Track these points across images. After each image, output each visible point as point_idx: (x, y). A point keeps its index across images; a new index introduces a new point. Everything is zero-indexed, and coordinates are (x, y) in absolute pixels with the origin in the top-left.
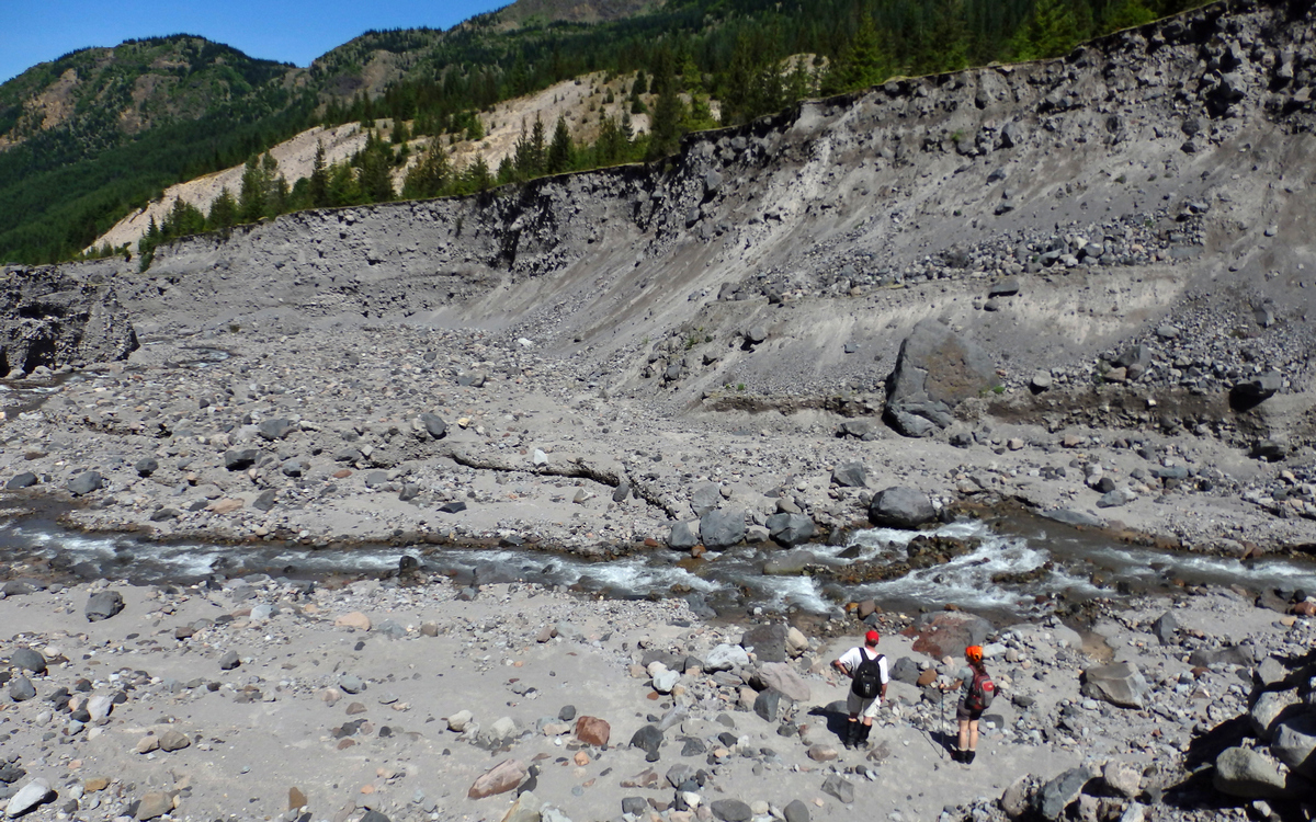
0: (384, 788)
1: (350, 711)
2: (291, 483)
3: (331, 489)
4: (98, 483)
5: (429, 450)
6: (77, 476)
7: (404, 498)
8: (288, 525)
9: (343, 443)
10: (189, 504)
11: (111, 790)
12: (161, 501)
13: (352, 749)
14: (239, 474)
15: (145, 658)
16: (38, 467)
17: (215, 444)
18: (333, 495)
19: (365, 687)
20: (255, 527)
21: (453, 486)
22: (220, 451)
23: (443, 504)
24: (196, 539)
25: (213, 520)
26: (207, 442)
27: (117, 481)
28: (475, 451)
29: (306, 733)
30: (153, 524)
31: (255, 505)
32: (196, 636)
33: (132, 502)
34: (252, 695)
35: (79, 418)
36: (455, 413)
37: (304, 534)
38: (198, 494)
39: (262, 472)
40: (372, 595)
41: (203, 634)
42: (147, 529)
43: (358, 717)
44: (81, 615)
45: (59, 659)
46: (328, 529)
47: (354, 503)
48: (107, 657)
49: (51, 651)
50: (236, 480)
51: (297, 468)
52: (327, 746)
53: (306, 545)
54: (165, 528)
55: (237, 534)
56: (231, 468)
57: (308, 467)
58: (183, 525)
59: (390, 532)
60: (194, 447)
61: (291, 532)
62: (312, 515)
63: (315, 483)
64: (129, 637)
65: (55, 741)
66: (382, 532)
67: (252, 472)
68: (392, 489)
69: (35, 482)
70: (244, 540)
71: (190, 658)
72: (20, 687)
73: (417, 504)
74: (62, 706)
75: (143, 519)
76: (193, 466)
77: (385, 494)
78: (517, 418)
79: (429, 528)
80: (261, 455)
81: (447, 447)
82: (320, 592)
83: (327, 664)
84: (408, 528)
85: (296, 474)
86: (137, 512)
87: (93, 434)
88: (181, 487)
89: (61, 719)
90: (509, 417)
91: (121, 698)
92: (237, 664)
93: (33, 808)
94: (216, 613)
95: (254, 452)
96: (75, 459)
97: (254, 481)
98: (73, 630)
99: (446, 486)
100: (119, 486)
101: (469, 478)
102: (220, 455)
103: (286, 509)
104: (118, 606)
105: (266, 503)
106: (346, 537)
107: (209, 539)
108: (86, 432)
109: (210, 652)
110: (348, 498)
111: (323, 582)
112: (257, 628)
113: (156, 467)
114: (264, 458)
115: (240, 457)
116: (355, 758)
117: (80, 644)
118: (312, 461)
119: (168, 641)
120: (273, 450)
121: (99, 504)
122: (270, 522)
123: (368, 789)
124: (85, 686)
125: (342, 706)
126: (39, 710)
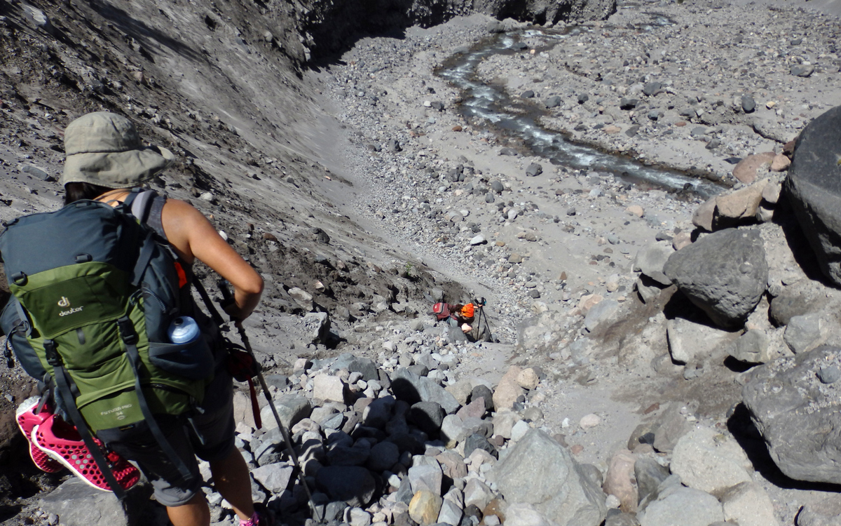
0: (598, 286)
1: (605, 251)
2: (650, 124)
3: (670, 132)
4: (558, 103)
5: (739, 119)
6: (551, 97)
7: (708, 147)
8: (636, 149)
9: (687, 105)
10: (595, 124)
11: (504, 248)
12: (583, 120)
13: (595, 266)
14: (625, 112)
15: (540, 199)
16: (537, 88)
17: (619, 92)
18: (668, 136)
19: (619, 243)
20: (620, 146)
21: (742, 146)
22: (620, 97)
23: (729, 157)
24: (590, 145)
25: (602, 137)
26: (615, 90)
27: (568, 103)
28: (768, 126)
29: (582, 253)
30: (575, 132)
31: (627, 132)
32: (563, 196)
33: (569, 117)
34: (570, 229)
35: (563, 62)
36: (769, 96)
37: (642, 156)
38: (601, 120)
39: (637, 114)
40: (657, 200)
41: (567, 196)
42: (570, 134)
43: (607, 254)
44: (524, 171)
45: (509, 189)
46: (657, 156)
47: (679, 144)
48: (526, 194)
49: (507, 185)
50: (622, 115)
51: (656, 115)
52: (586, 261)
53: (641, 162)
54: (578, 135)
55: (609, 148)
56: (623, 108)
57: (663, 116)
58: (588, 136)
59: (689, 166)
60: (608, 92)
61: (636, 152)
62: (652, 145)
63: (663, 126)
64: (539, 188)
65: (494, 222)
66: (684, 165)
67: (631, 113)
68: (704, 140)
69: (533, 96)
70: (611, 151)
71: (557, 205)
72: (490, 197)
73: (713, 152)
74: (501, 210)
75: (570, 128)
76: (604, 103)
77: (699, 142)
78: (811, 107)
79: (712, 170)
80: (640, 103)
81: (751, 120)
82: (633, 190)
83: (610, 227)
84: (700, 166)
85: (655, 119)
86: (570, 123)
87: (567, 72)
88: (595, 113)
89: (499, 215)
90: (806, 106)
91: (521, 213)
92: (574, 214)
93: (478, 244)
94: (578, 187)
95: (637, 101)
96: (554, 86)
97: (631, 118)
98: (519, 178)
99: (737, 145)
100: (568, 106)
101: (756, 143)
102: (619, 99)
103: (640, 138)
104: (539, 172)
105: (632, 133)
106: (664, 163)
107: (596, 147)
108: (565, 71)
109: (566, 205)
110: (677, 141)
111: (639, 185)
112: (590, 200)
113: (587, 99)
114: (641, 106)
115: (628, 103)
116: (594, 270)
117: (519, 185)
118: (667, 112)
119: (552, 194)
120: (647, 102)
121: (555, 115)
122: (627, 145)
123: (591, 283)
124: (511, 204)
125: (604, 247)
126: (493, 208)
